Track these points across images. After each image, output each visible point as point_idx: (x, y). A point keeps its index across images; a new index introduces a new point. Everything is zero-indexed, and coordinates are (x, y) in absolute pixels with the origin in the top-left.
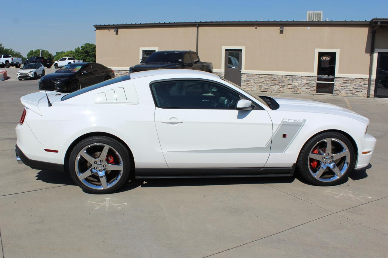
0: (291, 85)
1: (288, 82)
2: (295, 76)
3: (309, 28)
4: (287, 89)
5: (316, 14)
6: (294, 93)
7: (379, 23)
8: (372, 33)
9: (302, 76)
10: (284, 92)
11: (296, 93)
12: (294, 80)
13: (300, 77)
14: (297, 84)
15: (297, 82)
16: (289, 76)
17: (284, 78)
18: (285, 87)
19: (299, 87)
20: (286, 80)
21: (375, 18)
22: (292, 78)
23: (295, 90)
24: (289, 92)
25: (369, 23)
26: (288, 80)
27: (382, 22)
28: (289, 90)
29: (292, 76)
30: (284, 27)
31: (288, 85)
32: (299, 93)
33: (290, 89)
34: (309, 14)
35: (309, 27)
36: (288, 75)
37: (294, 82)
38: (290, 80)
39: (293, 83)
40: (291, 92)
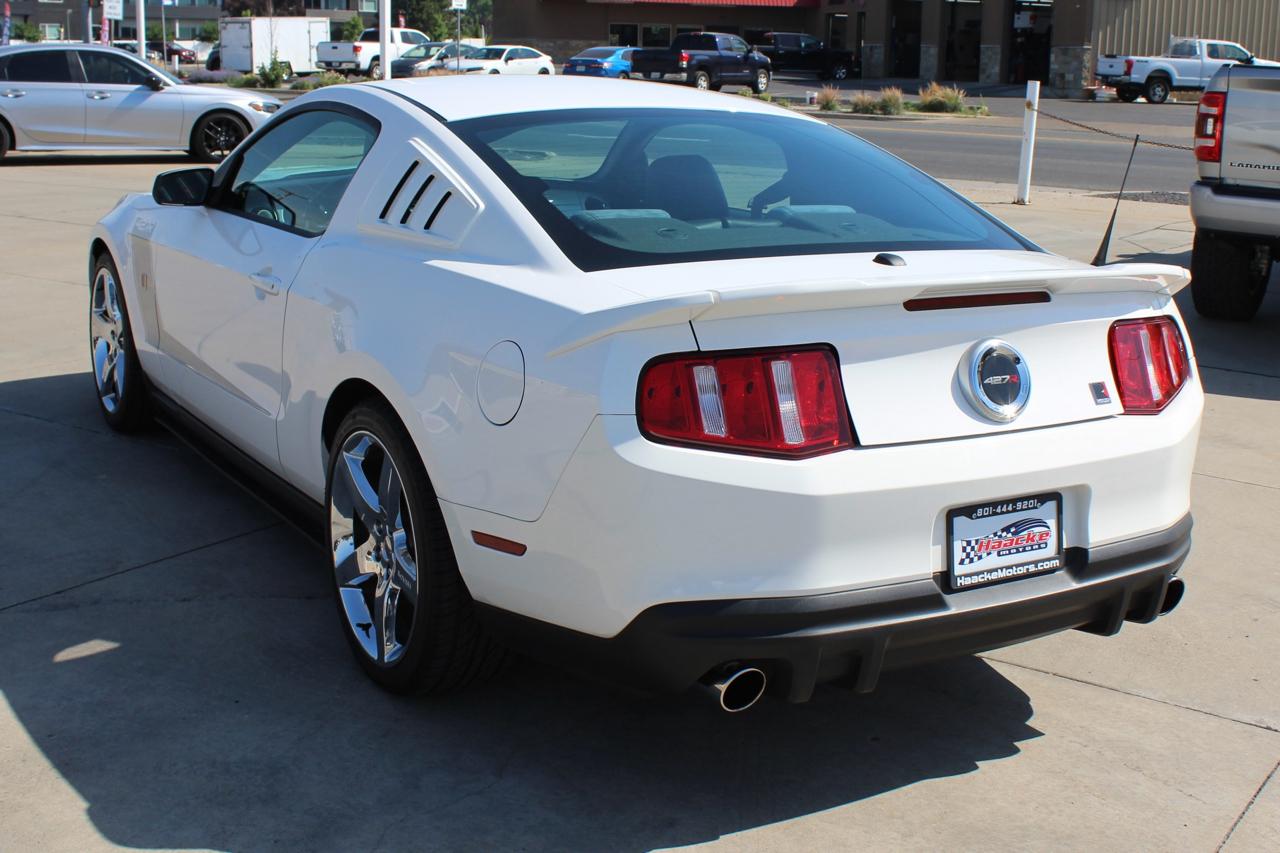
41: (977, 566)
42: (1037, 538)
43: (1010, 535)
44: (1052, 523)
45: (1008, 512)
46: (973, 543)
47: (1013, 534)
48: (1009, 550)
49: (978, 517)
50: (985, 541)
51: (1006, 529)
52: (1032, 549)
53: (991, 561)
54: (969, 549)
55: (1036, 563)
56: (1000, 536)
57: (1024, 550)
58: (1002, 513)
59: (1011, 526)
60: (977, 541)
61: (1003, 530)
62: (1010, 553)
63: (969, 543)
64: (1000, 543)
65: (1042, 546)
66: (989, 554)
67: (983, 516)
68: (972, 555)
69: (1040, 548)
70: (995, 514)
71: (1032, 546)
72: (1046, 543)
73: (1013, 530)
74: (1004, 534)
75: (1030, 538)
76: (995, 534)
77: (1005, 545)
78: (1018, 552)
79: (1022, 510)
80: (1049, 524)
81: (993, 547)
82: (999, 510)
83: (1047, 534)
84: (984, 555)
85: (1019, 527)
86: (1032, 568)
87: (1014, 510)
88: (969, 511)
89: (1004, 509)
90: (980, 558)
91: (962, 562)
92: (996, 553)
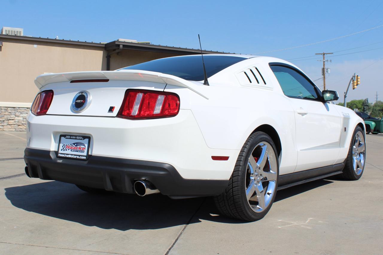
0: (13, 120)
1: (9, 116)
2: (19, 108)
3: (35, 46)
4: (9, 127)
5: (15, 32)
6: (19, 130)
7: (121, 46)
8: (106, 57)
9: (27, 108)
10: (4, 130)
11: (21, 130)
12: (17, 114)
13: (25, 110)
14: (21, 118)
15: (21, 115)
16: (11, 108)
17: (3, 111)
18: (5, 123)
19: (25, 123)
20: (7, 113)
21: (116, 40)
22: (15, 111)
23: (19, 126)
24: (11, 130)
25: (104, 46)
26: (9, 113)
27: (124, 46)
28: (11, 128)
29: (14, 108)
30: (4, 43)
31: (10, 120)
32: (24, 130)
33: (12, 126)
34: (6, 30)
35: (35, 44)
36: (8, 107)
37: (18, 116)
38: (12, 114)
39: (16, 118)
40: (14, 130)
41: (65, 152)
42: (82, 149)
43: (75, 146)
44: (86, 145)
45: (74, 139)
46: (65, 145)
47: (76, 146)
48: (74, 150)
49: (66, 138)
50: (68, 146)
51: (74, 144)
52: (80, 152)
53: (69, 152)
54: (64, 147)
55: (79, 156)
56: (72, 145)
57: (78, 151)
58: (73, 139)
59: (75, 143)
60: (66, 145)
61: (73, 144)
62: (74, 151)
63: (64, 145)
64: (72, 147)
65: (83, 152)
66: (69, 150)
67: (68, 138)
68: (64, 149)
69: (82, 152)
70: (71, 138)
71: (80, 151)
72: (84, 151)
73: (76, 144)
74: (73, 145)
75: (80, 148)
76: (71, 145)
77: (73, 148)
78: (76, 151)
79: (78, 139)
80: (85, 146)
81: (70, 148)
82: (72, 137)
83: (85, 149)
84: (67, 150)
85: (77, 144)
86: (78, 157)
87: (76, 139)
88: (64, 136)
89: (73, 138)
90: (66, 150)
91: (62, 150)
92: (70, 150)
